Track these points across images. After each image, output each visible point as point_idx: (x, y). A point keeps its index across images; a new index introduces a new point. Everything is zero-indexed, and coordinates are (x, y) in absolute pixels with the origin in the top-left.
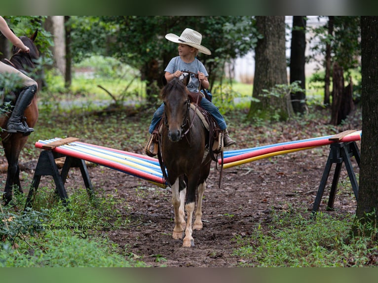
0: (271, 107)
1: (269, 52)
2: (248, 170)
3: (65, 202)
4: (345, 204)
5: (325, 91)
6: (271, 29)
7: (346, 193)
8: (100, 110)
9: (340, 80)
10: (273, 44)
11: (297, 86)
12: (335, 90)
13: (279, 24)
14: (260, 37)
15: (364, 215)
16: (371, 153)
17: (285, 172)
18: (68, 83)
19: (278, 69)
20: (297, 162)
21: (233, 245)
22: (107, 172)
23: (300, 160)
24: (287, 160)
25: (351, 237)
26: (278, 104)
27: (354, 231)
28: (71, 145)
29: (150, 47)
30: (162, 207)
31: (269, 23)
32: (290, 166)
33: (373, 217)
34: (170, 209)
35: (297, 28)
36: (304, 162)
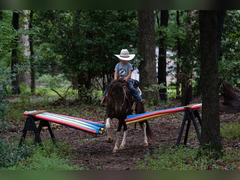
0: (149, 97)
1: (147, 68)
2: (138, 130)
3: (41, 144)
4: (192, 144)
5: (177, 91)
6: (148, 55)
7: (192, 139)
8: (53, 102)
9: (185, 83)
10: (149, 63)
11: (163, 86)
12: (183, 88)
13: (152, 53)
14: (142, 59)
15: (205, 145)
16: (207, 113)
17: (159, 130)
18: (33, 90)
19: (152, 77)
20: (164, 125)
21: (134, 164)
22: (60, 132)
23: (166, 124)
24: (159, 124)
25: (198, 157)
26: (153, 96)
27: (200, 154)
28: (43, 114)
29: (81, 66)
30: (93, 148)
31: (147, 52)
32: (161, 127)
33: (209, 146)
34: (98, 149)
35: (162, 55)
36: (168, 125)
